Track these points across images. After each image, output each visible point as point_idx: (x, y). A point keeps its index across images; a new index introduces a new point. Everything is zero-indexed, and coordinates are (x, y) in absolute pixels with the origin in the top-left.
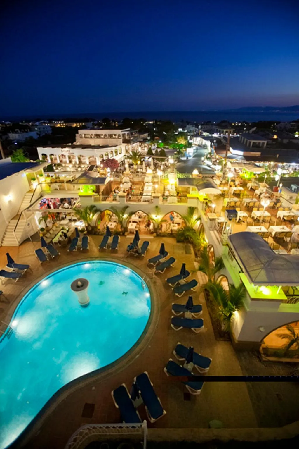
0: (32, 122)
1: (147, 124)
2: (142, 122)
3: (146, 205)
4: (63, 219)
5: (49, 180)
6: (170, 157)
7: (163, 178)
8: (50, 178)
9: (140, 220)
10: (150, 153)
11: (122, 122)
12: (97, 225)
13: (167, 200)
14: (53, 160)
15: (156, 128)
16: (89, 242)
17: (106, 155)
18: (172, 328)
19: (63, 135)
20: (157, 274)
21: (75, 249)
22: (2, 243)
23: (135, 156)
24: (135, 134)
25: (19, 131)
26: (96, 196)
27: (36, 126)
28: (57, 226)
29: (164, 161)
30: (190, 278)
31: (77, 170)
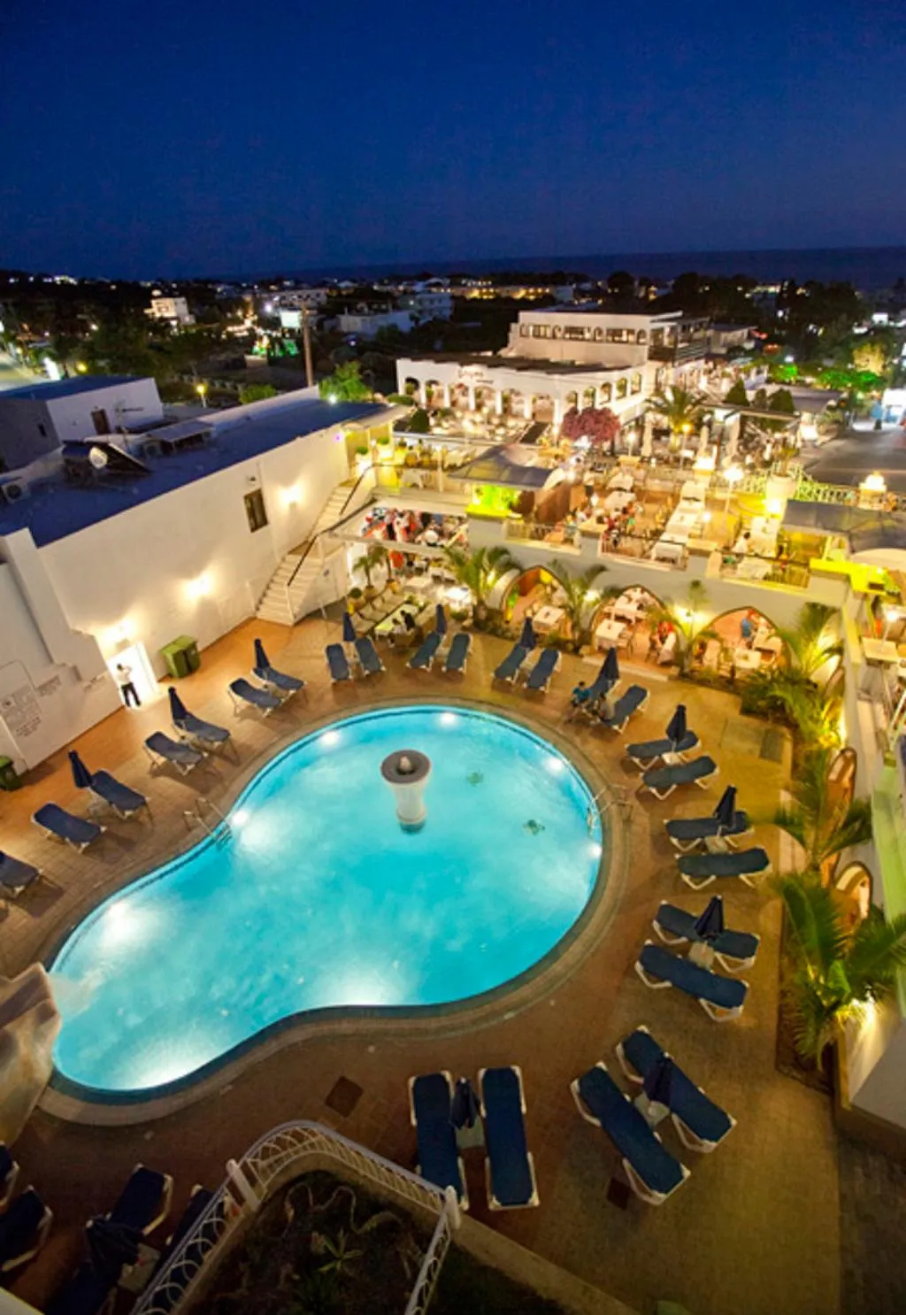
0: (405, 283)
1: (758, 293)
2: (740, 289)
3: (661, 572)
4: (420, 571)
5: (400, 457)
6: (806, 416)
7: (748, 490)
8: (407, 451)
9: (641, 615)
10: (736, 399)
11: (674, 286)
12: (504, 606)
13: (735, 568)
14: (434, 398)
15: (788, 311)
16: (470, 654)
17: (587, 395)
18: (638, 976)
19: (479, 324)
20: (643, 797)
21: (428, 666)
22: (258, 609)
23: (682, 403)
24: (696, 330)
25: (366, 310)
26: (514, 523)
27: (414, 293)
28: (397, 588)
29: (779, 431)
30: (747, 840)
31: (492, 432)
